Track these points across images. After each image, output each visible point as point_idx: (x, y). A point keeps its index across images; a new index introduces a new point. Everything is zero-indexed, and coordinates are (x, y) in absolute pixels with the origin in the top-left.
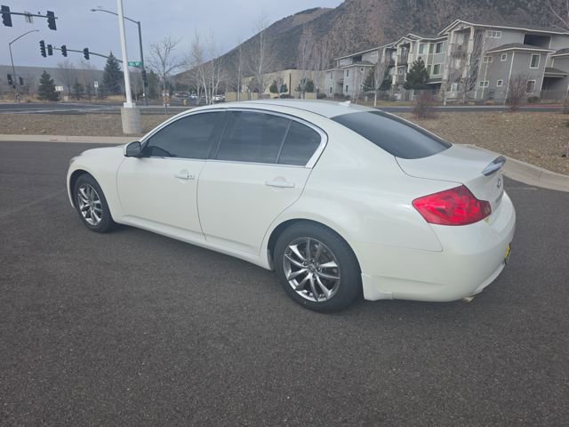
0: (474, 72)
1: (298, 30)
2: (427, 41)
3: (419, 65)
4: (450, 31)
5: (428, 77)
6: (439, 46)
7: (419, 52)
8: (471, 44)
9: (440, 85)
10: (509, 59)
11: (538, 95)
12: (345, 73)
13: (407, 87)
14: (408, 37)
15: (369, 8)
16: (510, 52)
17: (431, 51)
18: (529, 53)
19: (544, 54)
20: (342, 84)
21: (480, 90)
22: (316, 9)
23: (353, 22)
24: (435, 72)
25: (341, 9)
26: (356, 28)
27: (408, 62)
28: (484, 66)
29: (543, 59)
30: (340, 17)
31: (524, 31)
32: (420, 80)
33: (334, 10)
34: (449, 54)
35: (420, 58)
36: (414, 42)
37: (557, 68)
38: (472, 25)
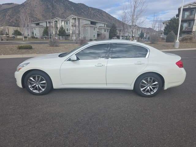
0: (79, 31)
1: (5, 11)
2: (63, 21)
3: (62, 28)
4: (70, 18)
5: (65, 32)
6: (67, 22)
7: (61, 24)
8: (77, 23)
9: (70, 35)
10: (88, 28)
11: (96, 39)
12: (34, 29)
13: (59, 35)
14: (57, 18)
15: (35, 6)
16: (88, 26)
17: (65, 24)
18: (93, 27)
19: (96, 27)
20: (33, 33)
21: (82, 37)
22: (12, 4)
23: (29, 10)
24: (67, 31)
25: (23, 5)
26: (31, 13)
27: (58, 27)
28: (82, 29)
29: (96, 29)
30: (23, 8)
31: (90, 20)
32: (63, 33)
33: (20, 5)
34: (71, 26)
35: (62, 26)
36: (59, 21)
37: (99, 31)
38: (76, 17)
